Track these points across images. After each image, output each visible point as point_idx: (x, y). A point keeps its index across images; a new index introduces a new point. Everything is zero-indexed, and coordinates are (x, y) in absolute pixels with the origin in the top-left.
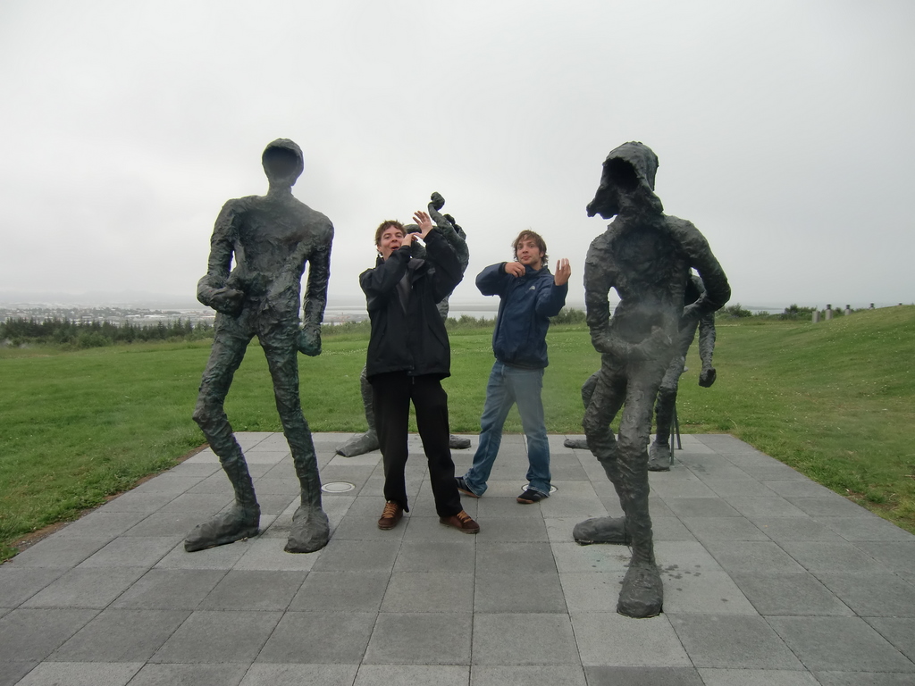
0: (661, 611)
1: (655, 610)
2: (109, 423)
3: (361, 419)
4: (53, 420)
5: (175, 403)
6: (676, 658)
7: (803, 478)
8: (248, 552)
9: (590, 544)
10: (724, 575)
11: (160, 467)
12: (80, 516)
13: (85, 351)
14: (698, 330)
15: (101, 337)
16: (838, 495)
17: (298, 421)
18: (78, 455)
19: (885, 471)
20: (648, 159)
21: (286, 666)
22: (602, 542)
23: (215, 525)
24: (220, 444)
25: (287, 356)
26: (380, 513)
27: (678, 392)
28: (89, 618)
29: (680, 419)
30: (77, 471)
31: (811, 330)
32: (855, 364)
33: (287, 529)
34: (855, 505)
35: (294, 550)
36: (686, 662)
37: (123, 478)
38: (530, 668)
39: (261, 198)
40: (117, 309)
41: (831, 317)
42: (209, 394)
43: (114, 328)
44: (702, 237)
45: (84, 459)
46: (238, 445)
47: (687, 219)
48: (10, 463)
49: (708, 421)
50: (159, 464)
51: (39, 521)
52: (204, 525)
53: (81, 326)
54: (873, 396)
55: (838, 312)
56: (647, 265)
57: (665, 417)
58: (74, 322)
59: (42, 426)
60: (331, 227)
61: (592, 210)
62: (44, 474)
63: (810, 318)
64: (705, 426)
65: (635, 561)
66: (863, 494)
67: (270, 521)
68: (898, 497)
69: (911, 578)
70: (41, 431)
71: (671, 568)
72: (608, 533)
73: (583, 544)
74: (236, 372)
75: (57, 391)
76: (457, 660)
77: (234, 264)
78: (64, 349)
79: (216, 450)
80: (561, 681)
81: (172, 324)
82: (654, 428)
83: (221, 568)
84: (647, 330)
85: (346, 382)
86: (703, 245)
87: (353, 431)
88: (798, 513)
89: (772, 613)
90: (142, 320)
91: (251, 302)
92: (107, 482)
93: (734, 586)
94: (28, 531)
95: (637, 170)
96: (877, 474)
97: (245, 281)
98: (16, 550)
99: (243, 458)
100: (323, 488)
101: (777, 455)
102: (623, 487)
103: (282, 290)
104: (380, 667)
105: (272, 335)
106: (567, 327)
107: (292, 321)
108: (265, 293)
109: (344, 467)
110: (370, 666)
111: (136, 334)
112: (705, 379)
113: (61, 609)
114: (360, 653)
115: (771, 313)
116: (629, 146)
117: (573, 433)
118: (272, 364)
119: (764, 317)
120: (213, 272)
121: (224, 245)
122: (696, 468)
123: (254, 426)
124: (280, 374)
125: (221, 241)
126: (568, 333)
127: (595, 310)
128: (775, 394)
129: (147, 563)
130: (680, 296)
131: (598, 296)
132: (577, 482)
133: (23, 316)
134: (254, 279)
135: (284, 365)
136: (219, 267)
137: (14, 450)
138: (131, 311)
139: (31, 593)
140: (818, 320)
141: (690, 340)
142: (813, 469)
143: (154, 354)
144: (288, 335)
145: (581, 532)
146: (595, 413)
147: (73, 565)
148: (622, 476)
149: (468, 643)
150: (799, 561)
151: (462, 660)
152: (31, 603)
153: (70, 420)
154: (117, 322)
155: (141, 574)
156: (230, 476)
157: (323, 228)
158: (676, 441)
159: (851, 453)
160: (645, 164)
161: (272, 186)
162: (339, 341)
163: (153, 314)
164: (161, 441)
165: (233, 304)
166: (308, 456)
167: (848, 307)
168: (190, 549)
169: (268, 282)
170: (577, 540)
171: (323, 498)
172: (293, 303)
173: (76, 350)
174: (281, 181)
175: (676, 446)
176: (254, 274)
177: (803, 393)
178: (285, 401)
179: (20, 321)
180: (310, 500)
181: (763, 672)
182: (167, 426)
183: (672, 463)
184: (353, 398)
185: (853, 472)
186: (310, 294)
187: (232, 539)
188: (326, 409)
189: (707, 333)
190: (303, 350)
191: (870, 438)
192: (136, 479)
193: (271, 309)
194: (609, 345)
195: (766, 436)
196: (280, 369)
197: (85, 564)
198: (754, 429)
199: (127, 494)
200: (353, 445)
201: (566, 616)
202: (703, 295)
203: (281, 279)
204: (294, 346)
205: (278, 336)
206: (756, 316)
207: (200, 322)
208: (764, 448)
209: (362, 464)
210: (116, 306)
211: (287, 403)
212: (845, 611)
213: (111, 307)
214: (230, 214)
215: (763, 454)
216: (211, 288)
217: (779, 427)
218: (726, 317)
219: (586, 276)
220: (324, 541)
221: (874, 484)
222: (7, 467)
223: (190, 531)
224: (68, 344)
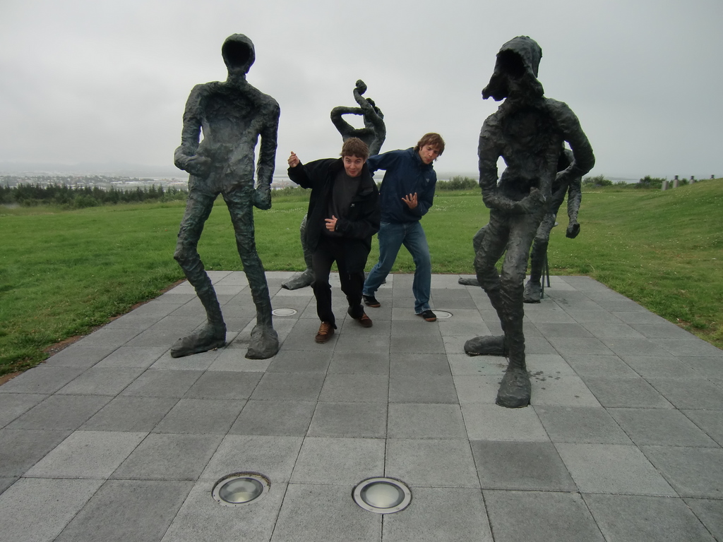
0: (529, 404)
1: (525, 402)
2: (106, 264)
3: (301, 262)
4: (64, 262)
5: (156, 249)
6: (538, 435)
7: (643, 310)
8: (218, 358)
9: (477, 355)
10: (578, 379)
11: (147, 296)
12: (92, 331)
13: (80, 210)
14: (567, 195)
15: (93, 199)
16: (670, 323)
17: (254, 260)
18: (85, 287)
19: (709, 305)
20: (534, 50)
21: (251, 437)
22: (486, 354)
23: (192, 338)
24: (195, 278)
25: (246, 209)
26: (317, 330)
27: (550, 242)
28: (106, 402)
29: (550, 264)
30: (86, 299)
31: (660, 196)
32: (694, 223)
33: (247, 342)
34: (683, 331)
35: (252, 357)
36: (546, 438)
37: (121, 305)
38: (430, 441)
39: (222, 83)
40: (104, 177)
41: (677, 186)
42: (186, 239)
43: (102, 192)
44: (574, 116)
45: (90, 290)
46: (208, 278)
47: (563, 101)
48: (36, 293)
49: (572, 266)
50: (147, 294)
51: (62, 335)
52: (185, 338)
53: (76, 190)
54: (705, 248)
55: (684, 182)
56: (529, 138)
57: (538, 262)
58: (71, 187)
59: (56, 266)
60: (278, 108)
61: (486, 94)
62: (61, 301)
63: (660, 187)
64: (569, 270)
65: (511, 368)
66: (690, 322)
67: (234, 336)
68: (716, 324)
69: (720, 383)
70: (56, 270)
71: (538, 374)
72: (490, 348)
73: (472, 355)
74: (206, 222)
75: (63, 240)
76: (376, 435)
77: (202, 137)
78: (65, 209)
79: (192, 282)
80: (453, 450)
81: (148, 189)
82: (529, 271)
83: (199, 369)
84: (527, 191)
85: (288, 233)
86: (575, 122)
87: (294, 271)
88: (637, 336)
89: (613, 406)
90: (124, 185)
91: (216, 167)
92: (109, 307)
93: (585, 387)
94: (54, 341)
95: (524, 60)
96: (703, 308)
97: (211, 150)
98: (48, 354)
99: (212, 288)
100: (273, 313)
101: (625, 292)
102: (504, 311)
103: (240, 157)
104: (320, 439)
105: (233, 193)
106: (462, 192)
107: (249, 182)
108: (227, 160)
109: (288, 297)
110: (311, 438)
111: (120, 197)
112: (571, 231)
113: (85, 395)
114: (304, 429)
115: (628, 182)
116: (518, 40)
117: (465, 273)
118: (233, 216)
119: (622, 186)
120: (186, 143)
121: (194, 121)
122: (561, 302)
123: (218, 266)
124: (241, 224)
125: (191, 119)
126: (464, 197)
127: (486, 174)
128: (627, 246)
129: (144, 365)
130: (554, 164)
131: (489, 163)
132: (468, 311)
133: (30, 182)
134: (219, 149)
135: (243, 216)
136: (190, 139)
137: (37, 283)
138: (115, 178)
139: (62, 384)
140: (667, 188)
141: (560, 201)
142: (652, 303)
143: (136, 212)
144: (246, 193)
145: (470, 346)
146: (484, 255)
147: (90, 365)
148: (503, 303)
149: (385, 424)
150: (636, 369)
151: (379, 435)
152: (63, 391)
153: (77, 262)
154: (104, 187)
155: (141, 372)
156: (203, 301)
157: (272, 108)
158: (546, 281)
159: (683, 291)
160: (531, 55)
161: (230, 73)
162: (281, 202)
163: (132, 181)
164: (147, 278)
165: (203, 168)
166: (262, 287)
167: (692, 177)
168: (175, 355)
169: (230, 151)
170: (467, 352)
171: (274, 320)
172: (249, 168)
173: (74, 209)
174: (237, 69)
175: (546, 284)
176: (218, 145)
177: (649, 245)
178: (244, 244)
179: (29, 186)
180: (264, 320)
181: (602, 446)
182: (151, 266)
183: (542, 297)
184: (294, 246)
185: (684, 306)
186: (262, 162)
187: (206, 349)
188: (272, 254)
189: (574, 196)
190: (258, 206)
191: (699, 280)
192: (130, 305)
193: (232, 173)
194: (497, 202)
195: (617, 278)
196: (240, 219)
197: (100, 365)
198: (607, 273)
199: (124, 316)
200: (295, 281)
201: (457, 406)
202: (573, 164)
203: (239, 149)
204: (250, 201)
205: (238, 194)
206: (616, 185)
207: (169, 188)
208: (615, 287)
209: (302, 295)
210: (103, 175)
211: (246, 246)
212: (667, 405)
213: (99, 175)
214: (198, 97)
215: (614, 291)
216: (185, 156)
217: (628, 272)
218: (591, 185)
219: (480, 147)
220: (275, 351)
221: (699, 315)
222: (33, 296)
223: (174, 343)
224: (68, 204)
